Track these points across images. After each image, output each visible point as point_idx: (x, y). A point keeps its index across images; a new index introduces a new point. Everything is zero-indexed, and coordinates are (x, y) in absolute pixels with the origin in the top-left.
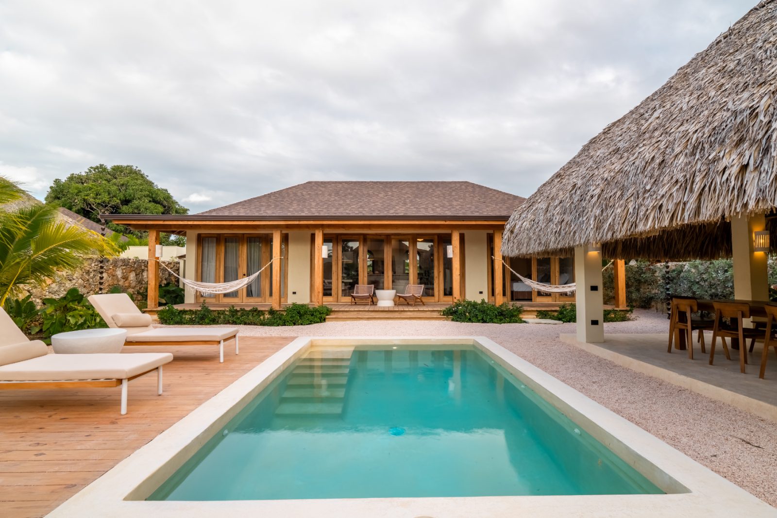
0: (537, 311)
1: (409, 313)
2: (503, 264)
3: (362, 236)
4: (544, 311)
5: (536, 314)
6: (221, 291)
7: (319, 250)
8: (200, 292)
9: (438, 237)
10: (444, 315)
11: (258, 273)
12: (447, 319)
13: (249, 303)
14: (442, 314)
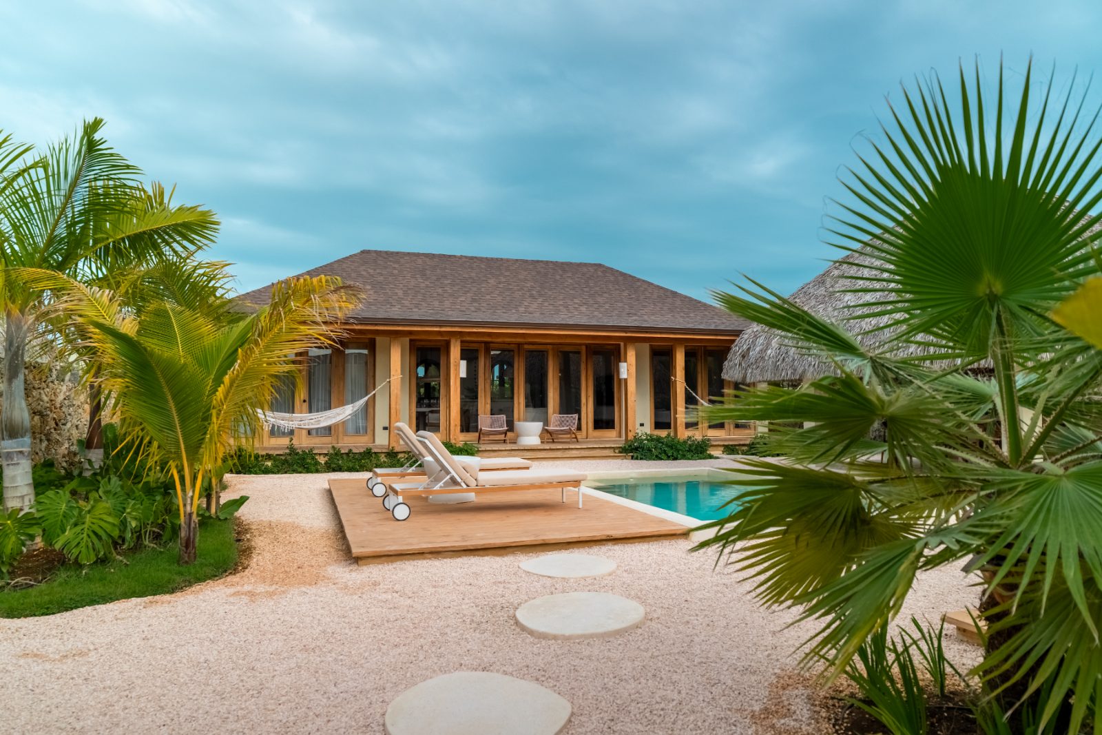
0: (724, 445)
1: (574, 452)
2: (686, 389)
3: (483, 345)
4: (732, 445)
5: (722, 449)
6: (312, 424)
7: (455, 366)
8: (279, 427)
9: (587, 347)
10: (620, 452)
11: (366, 398)
12: (625, 458)
13: (358, 444)
14: (617, 451)
